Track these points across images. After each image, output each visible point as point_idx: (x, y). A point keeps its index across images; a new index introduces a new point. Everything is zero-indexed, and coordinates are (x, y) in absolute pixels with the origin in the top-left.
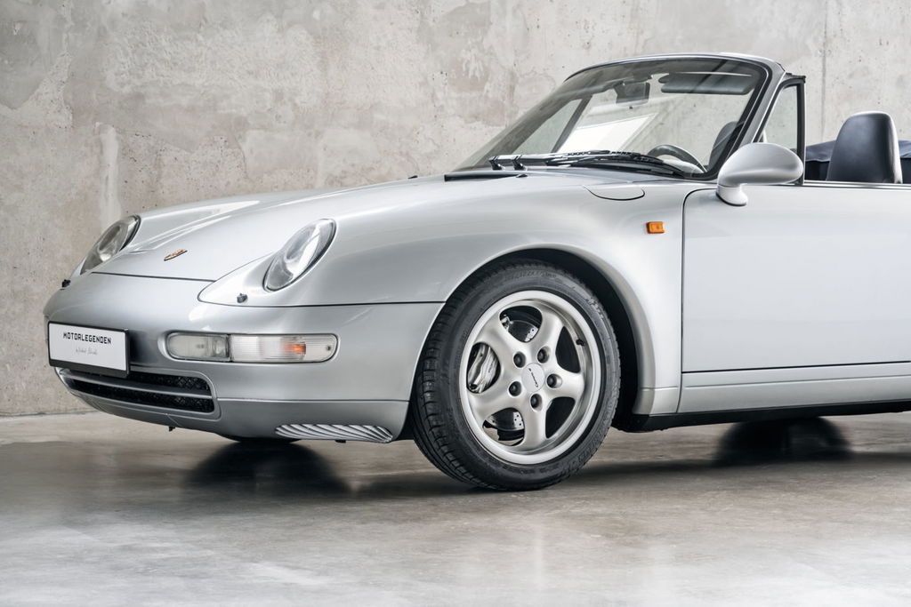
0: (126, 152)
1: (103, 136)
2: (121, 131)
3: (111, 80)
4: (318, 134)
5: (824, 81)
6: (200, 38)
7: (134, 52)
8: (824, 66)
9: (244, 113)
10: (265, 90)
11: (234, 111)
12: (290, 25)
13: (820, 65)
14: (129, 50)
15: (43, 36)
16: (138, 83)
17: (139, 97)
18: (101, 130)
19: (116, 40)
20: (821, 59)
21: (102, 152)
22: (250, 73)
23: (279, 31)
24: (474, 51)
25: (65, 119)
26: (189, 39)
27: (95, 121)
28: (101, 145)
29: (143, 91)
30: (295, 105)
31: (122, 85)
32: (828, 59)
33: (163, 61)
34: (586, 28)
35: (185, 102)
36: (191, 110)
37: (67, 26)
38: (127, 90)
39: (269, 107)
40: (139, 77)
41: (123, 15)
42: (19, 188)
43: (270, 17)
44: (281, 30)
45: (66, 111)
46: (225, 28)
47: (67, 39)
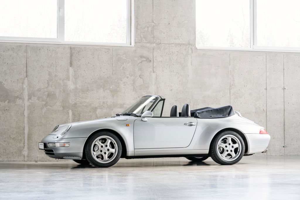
0: (73, 114)
1: (69, 111)
2: (72, 110)
3: (70, 101)
4: (112, 110)
5: (230, 95)
6: (88, 93)
7: (75, 96)
8: (230, 91)
9: (97, 106)
10: (101, 102)
11: (94, 106)
12: (106, 89)
13: (229, 91)
14: (74, 96)
15: (57, 94)
16: (76, 101)
17: (76, 104)
18: (68, 110)
19: (71, 94)
20: (229, 90)
21: (69, 114)
22: (98, 99)
23: (103, 91)
24: (145, 92)
25: (61, 108)
26: (85, 93)
27: (67, 109)
28: (68, 113)
29: (76, 103)
30: (107, 104)
31: (72, 102)
32: (231, 90)
33: (80, 97)
34: (171, 87)
35: (85, 105)
36: (86, 106)
37: (62, 92)
38: (73, 103)
39: (102, 105)
40: (76, 100)
41: (73, 89)
42: (53, 121)
43: (102, 88)
44: (104, 91)
45: (61, 107)
46: (93, 91)
47: (62, 94)
